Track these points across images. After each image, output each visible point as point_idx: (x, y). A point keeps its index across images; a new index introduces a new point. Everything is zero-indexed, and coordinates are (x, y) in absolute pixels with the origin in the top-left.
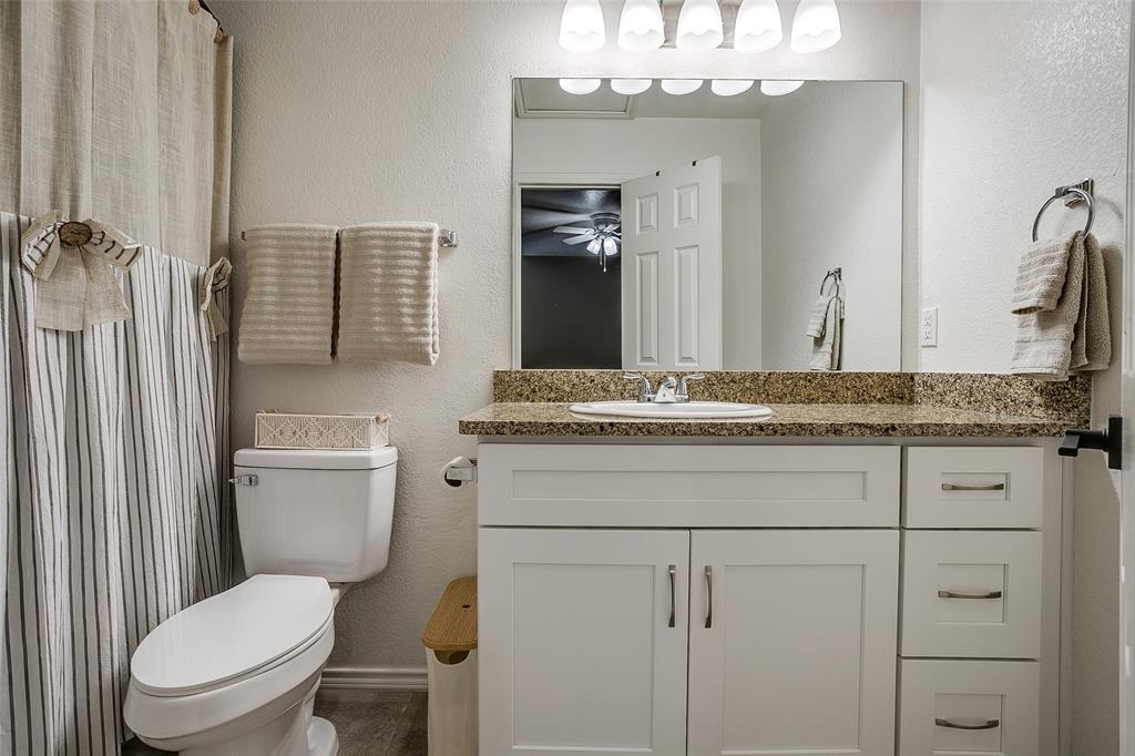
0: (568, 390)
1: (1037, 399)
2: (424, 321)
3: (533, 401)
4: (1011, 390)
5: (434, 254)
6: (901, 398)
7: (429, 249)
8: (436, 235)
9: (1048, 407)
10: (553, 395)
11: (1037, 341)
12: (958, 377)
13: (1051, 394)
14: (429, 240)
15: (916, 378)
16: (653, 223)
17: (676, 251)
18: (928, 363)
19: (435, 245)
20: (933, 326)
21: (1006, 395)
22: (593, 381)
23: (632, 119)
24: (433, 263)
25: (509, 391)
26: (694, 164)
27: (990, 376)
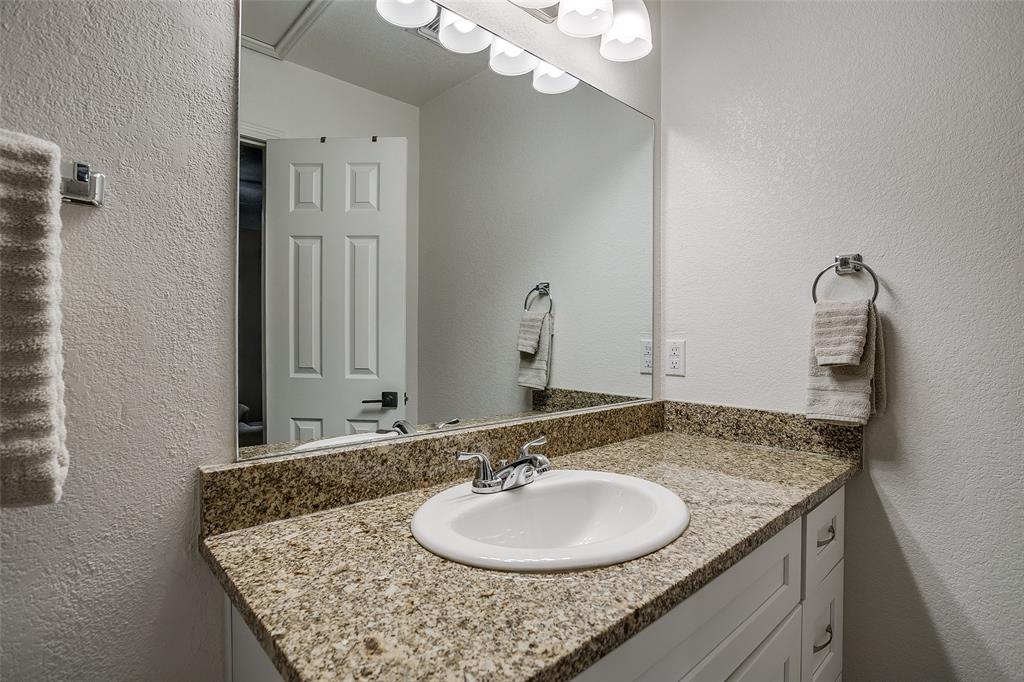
0: (347, 483)
1: (816, 437)
2: (33, 394)
3: (288, 516)
4: (787, 427)
5: (54, 220)
6: (657, 427)
7: (42, 208)
8: (57, 174)
9: (828, 446)
10: (322, 497)
11: (835, 390)
12: (721, 410)
13: (832, 434)
14: (42, 183)
15: (667, 406)
16: (316, 200)
17: (347, 240)
18: (674, 392)
19: (55, 197)
20: (682, 355)
21: (780, 431)
22: (385, 461)
23: (281, 60)
24: (54, 242)
25: (238, 509)
26: (374, 139)
27: (762, 413)
